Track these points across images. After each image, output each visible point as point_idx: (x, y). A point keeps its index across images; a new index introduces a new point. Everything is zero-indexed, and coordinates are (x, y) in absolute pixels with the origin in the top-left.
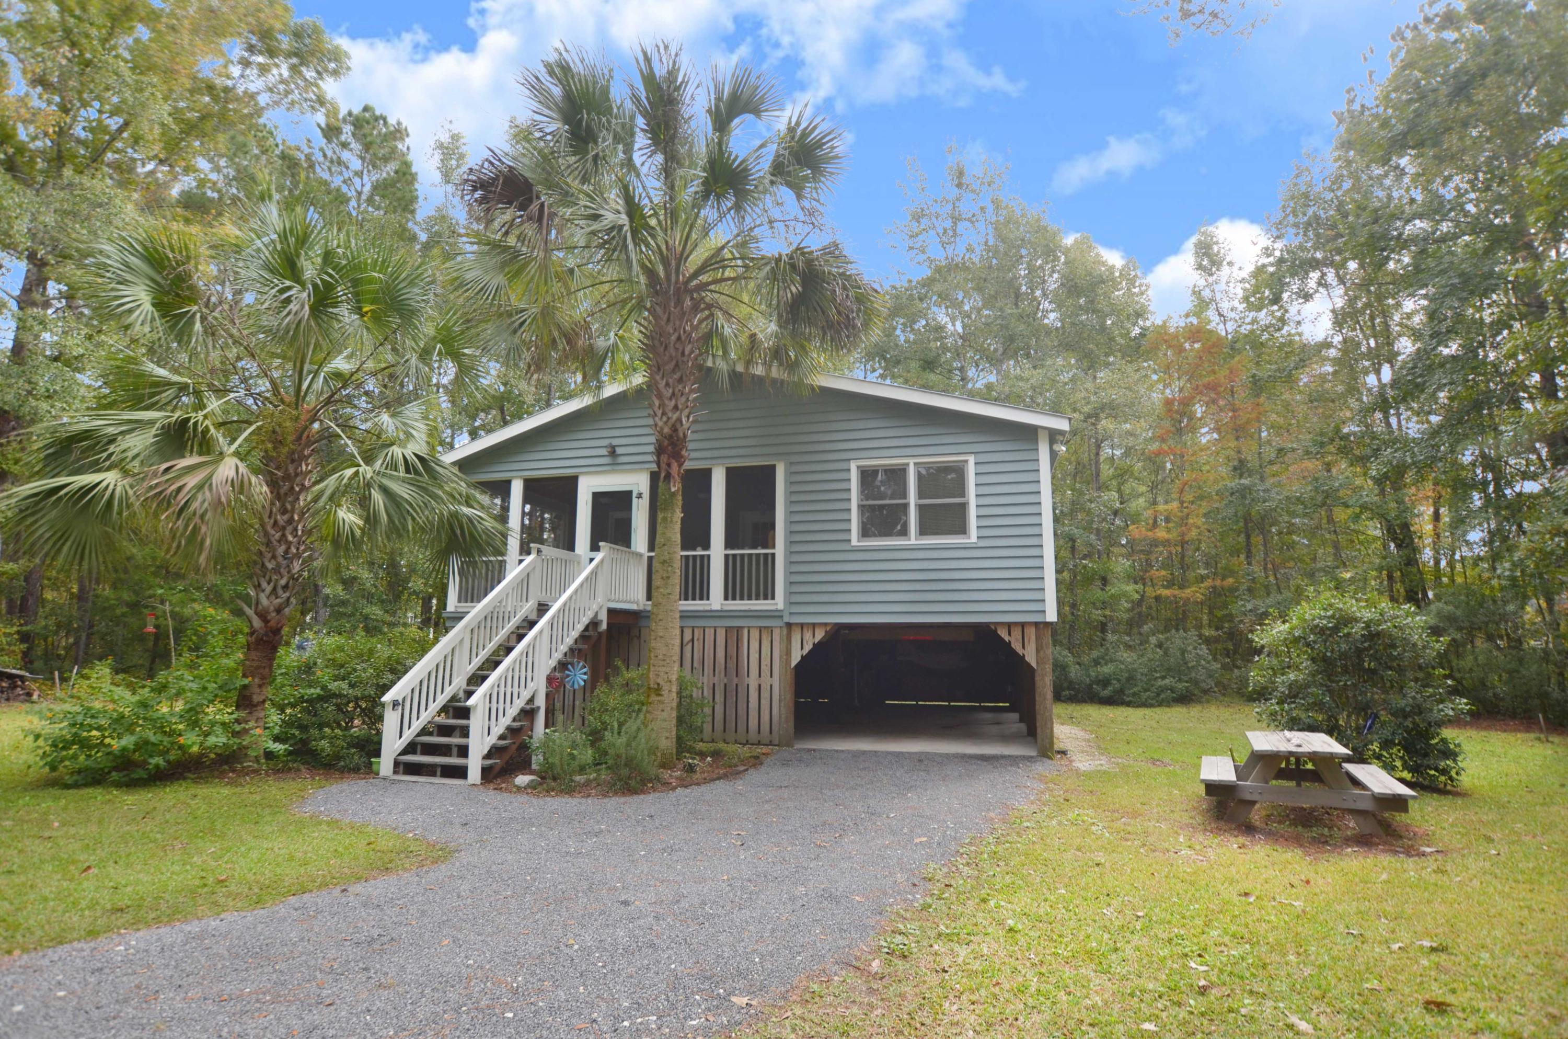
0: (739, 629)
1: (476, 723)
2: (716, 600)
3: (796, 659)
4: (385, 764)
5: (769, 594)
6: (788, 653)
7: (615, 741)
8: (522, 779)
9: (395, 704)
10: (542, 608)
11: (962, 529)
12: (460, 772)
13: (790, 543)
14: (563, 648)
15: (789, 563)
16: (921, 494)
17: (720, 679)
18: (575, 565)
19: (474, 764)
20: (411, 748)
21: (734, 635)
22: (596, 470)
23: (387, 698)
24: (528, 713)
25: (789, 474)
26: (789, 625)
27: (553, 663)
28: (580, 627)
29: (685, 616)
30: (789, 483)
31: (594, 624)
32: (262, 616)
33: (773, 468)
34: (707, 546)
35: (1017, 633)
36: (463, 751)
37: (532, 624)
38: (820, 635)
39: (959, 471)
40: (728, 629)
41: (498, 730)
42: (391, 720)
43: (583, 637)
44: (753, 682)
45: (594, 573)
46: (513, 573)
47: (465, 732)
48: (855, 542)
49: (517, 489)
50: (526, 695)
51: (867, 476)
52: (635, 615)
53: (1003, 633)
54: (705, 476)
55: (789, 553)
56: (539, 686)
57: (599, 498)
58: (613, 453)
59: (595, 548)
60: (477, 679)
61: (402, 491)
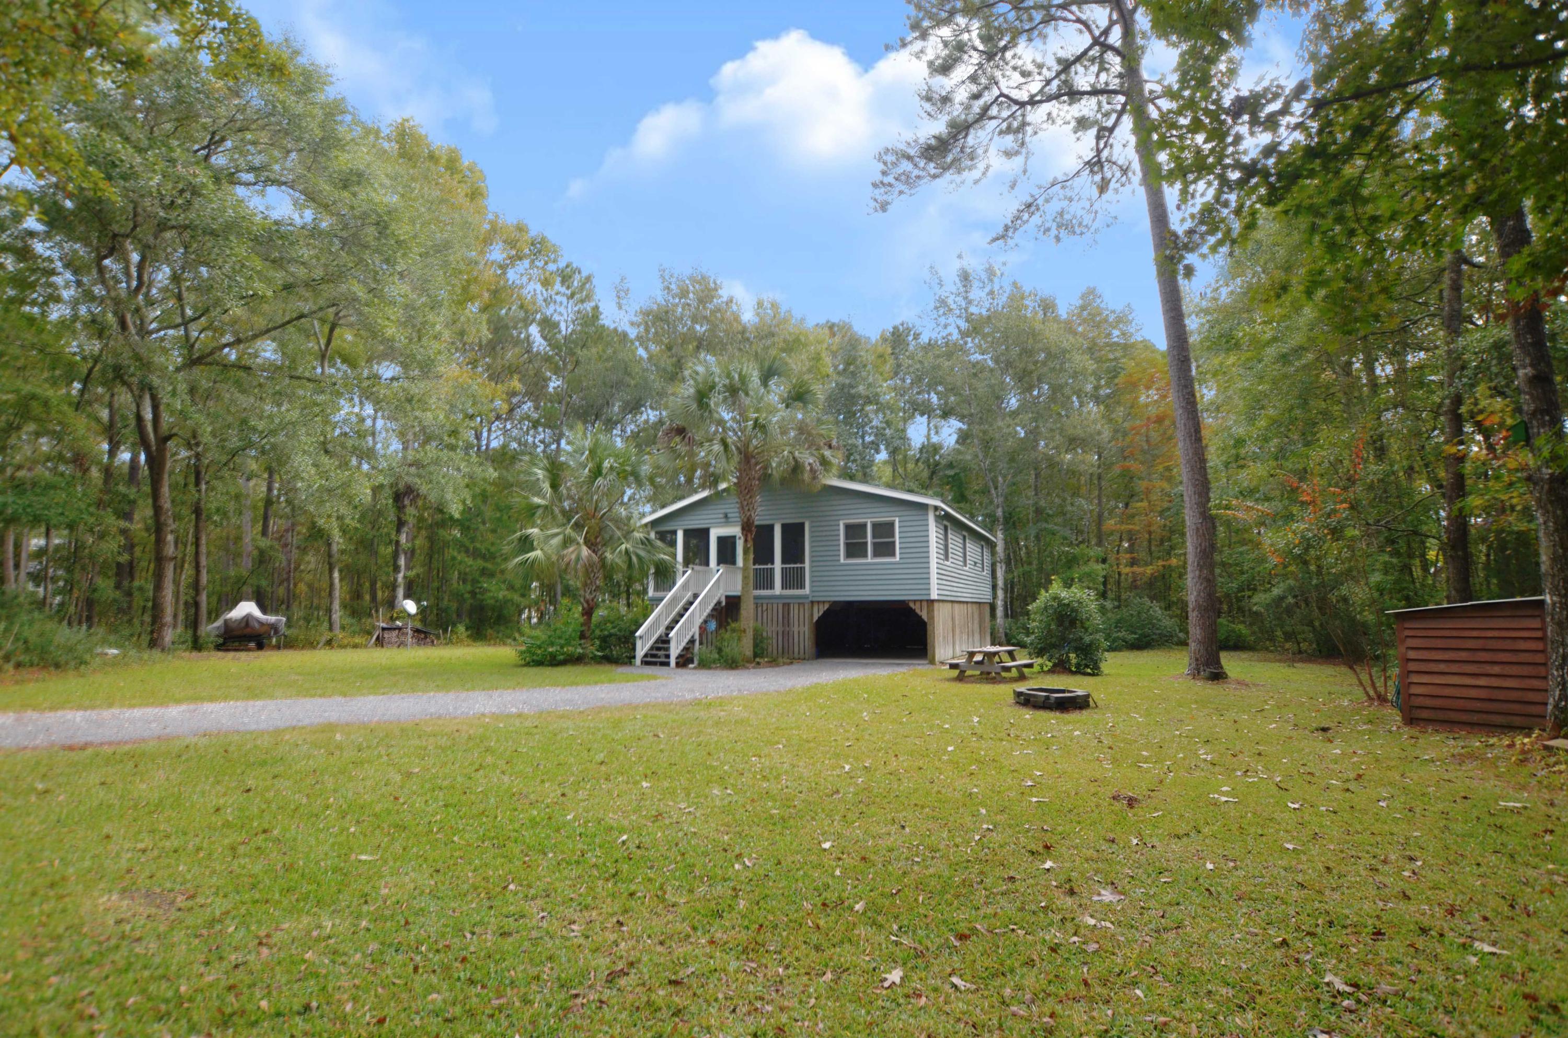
0: (789, 604)
1: (673, 645)
2: (778, 589)
3: (816, 618)
4: (638, 661)
5: (802, 586)
6: (812, 615)
7: (727, 650)
8: (691, 666)
9: (641, 637)
10: (696, 596)
11: (893, 554)
12: (667, 664)
13: (812, 562)
14: (705, 614)
15: (811, 572)
16: (874, 537)
17: (780, 629)
18: (710, 574)
19: (673, 661)
20: (646, 656)
21: (787, 606)
22: (719, 525)
23: (638, 634)
24: (692, 641)
25: (811, 527)
26: (812, 602)
27: (701, 621)
28: (712, 605)
29: (756, 598)
30: (811, 532)
31: (719, 603)
32: (587, 602)
33: (802, 525)
34: (773, 563)
35: (918, 604)
36: (668, 656)
37: (691, 603)
38: (827, 606)
39: (892, 524)
40: (784, 604)
41: (681, 648)
42: (639, 644)
43: (714, 609)
44: (796, 629)
45: (718, 579)
46: (680, 582)
47: (668, 649)
48: (842, 561)
49: (680, 535)
50: (691, 634)
51: (848, 527)
52: (738, 598)
53: (912, 605)
54: (771, 528)
55: (811, 567)
56: (695, 630)
57: (722, 540)
58: (726, 516)
59: (718, 564)
60: (670, 628)
61: (642, 553)
